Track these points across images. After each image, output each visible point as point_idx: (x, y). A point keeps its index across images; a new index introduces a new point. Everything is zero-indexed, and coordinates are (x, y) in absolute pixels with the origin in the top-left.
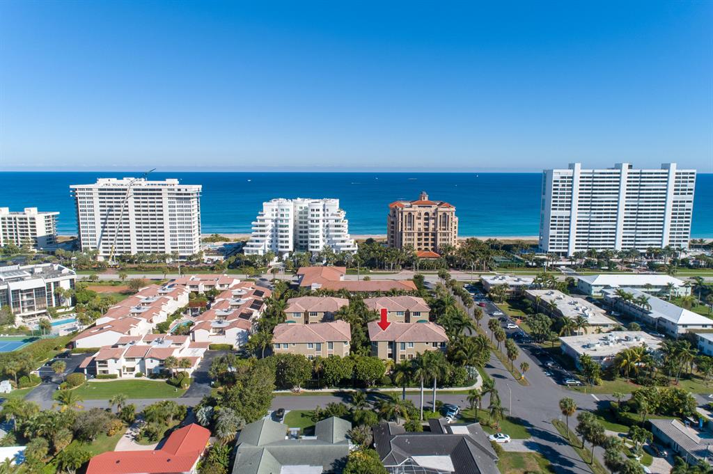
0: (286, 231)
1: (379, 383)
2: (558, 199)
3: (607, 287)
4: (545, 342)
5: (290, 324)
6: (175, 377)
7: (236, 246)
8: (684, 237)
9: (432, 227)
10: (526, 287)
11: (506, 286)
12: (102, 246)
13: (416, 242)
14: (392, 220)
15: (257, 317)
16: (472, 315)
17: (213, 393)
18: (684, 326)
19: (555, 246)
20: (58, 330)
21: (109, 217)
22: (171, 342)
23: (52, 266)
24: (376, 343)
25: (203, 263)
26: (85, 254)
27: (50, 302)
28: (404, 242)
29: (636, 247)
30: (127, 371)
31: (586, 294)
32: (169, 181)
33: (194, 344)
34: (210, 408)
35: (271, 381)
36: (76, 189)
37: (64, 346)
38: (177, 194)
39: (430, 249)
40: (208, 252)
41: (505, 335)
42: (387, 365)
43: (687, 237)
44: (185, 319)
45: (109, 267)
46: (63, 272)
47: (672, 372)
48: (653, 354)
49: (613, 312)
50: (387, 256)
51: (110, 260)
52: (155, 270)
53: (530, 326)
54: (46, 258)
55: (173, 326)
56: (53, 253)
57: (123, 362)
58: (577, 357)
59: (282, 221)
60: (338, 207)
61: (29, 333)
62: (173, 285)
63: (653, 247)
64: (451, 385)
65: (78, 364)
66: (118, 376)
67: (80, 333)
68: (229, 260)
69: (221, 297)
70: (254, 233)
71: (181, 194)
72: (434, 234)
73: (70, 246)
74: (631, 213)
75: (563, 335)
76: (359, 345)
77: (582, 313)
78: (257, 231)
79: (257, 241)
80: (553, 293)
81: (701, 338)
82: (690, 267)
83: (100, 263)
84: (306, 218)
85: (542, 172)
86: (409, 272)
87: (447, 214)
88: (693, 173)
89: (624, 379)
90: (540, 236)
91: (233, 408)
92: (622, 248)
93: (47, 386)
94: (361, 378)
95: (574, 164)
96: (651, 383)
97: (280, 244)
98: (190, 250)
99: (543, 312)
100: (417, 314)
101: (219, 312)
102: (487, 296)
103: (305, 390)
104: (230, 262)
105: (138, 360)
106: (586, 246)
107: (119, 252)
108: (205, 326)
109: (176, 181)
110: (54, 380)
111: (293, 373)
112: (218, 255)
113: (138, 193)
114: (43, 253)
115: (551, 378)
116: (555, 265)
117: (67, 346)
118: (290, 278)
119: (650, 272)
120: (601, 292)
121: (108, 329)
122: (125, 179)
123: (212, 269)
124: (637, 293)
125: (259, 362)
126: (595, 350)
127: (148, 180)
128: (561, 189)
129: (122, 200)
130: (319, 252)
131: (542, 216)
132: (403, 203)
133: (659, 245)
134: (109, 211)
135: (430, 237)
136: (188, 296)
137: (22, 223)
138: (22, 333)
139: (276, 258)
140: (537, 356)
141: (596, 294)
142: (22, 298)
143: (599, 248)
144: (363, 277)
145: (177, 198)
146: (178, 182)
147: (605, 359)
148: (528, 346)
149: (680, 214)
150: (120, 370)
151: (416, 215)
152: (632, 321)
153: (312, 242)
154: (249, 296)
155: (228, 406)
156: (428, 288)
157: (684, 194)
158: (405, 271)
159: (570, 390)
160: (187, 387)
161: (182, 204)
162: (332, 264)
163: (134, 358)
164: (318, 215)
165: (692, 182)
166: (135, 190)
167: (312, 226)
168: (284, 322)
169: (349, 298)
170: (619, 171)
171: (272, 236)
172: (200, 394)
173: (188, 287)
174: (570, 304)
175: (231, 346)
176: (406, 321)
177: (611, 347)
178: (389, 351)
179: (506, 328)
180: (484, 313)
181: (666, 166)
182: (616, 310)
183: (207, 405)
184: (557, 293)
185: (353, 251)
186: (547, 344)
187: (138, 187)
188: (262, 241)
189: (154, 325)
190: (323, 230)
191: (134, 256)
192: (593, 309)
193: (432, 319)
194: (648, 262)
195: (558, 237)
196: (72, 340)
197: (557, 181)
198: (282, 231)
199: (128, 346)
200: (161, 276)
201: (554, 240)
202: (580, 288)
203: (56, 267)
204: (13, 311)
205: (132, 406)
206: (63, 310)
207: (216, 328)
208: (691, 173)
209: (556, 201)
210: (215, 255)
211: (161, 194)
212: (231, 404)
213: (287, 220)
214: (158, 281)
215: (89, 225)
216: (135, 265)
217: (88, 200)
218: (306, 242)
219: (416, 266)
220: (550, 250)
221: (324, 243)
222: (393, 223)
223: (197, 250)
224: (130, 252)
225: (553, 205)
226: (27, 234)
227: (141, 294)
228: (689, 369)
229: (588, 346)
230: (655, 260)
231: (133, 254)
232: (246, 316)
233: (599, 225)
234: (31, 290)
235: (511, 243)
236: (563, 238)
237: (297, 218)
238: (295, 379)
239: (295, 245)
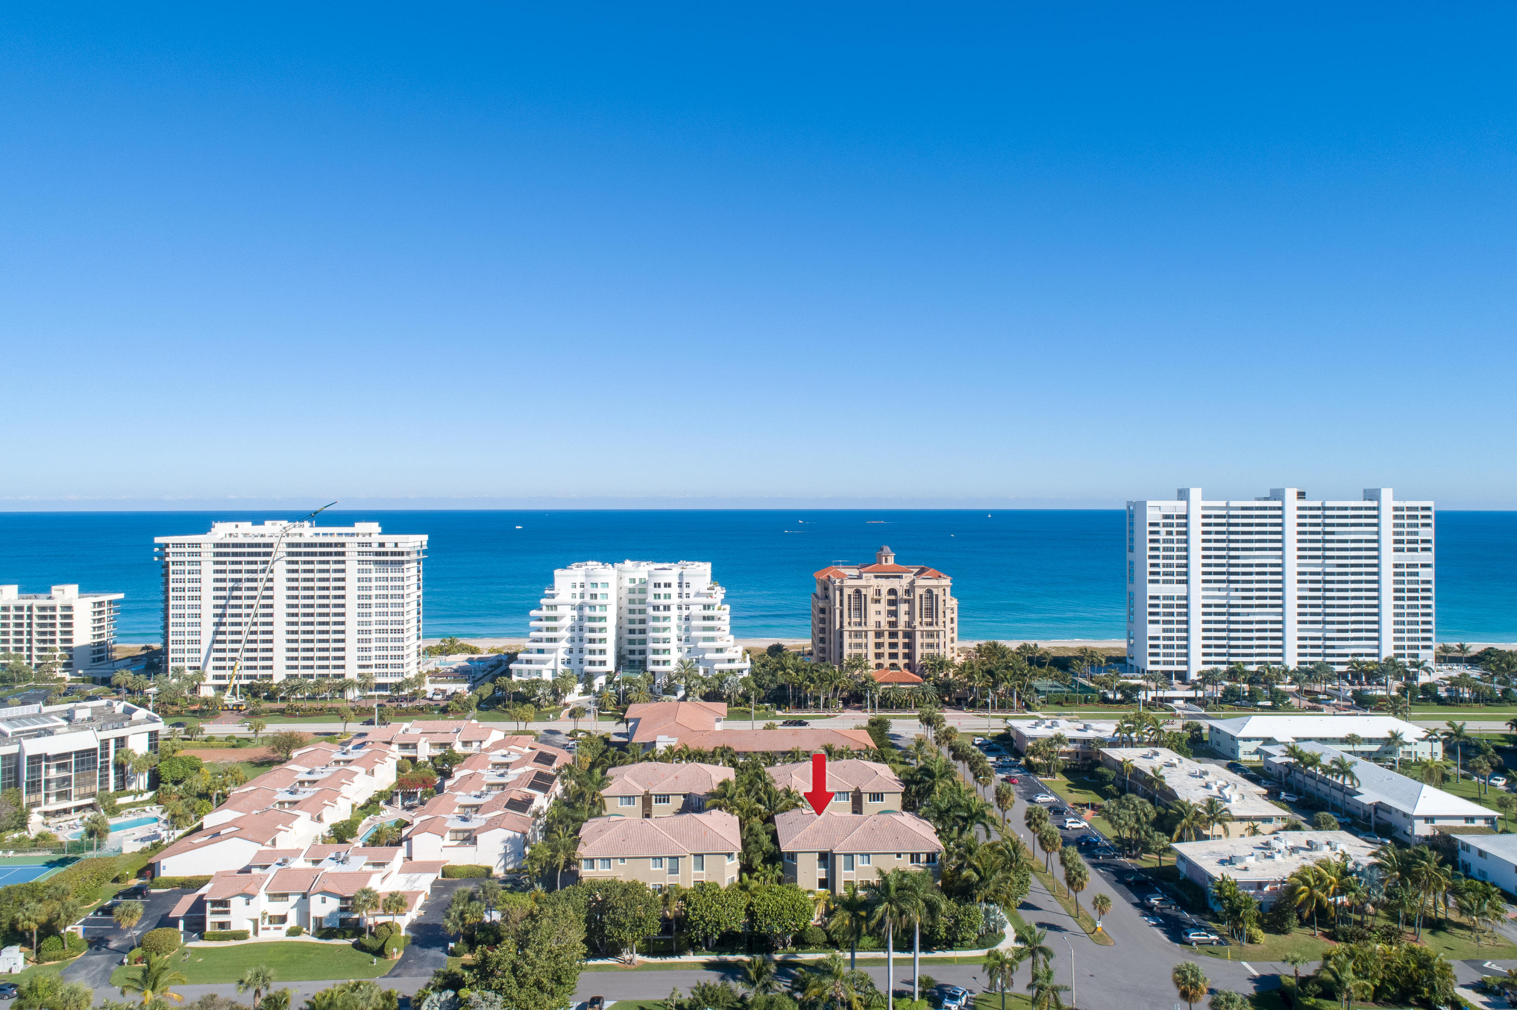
0: (601, 630)
1: (801, 942)
2: (1161, 561)
3: (1269, 741)
4: (1144, 856)
5: (613, 818)
6: (372, 934)
7: (493, 663)
8: (1424, 639)
9: (903, 618)
10: (1102, 742)
11: (1059, 739)
12: (211, 663)
13: (872, 651)
14: (821, 605)
15: (542, 808)
16: (991, 800)
17: (453, 965)
18: (1429, 819)
19: (1161, 659)
20: (120, 841)
21: (232, 602)
22: (365, 859)
23: (110, 705)
24: (792, 856)
25: (425, 698)
26: (175, 681)
27: (104, 780)
28: (847, 651)
29: (1328, 659)
30: (270, 922)
31: (1225, 757)
32: (360, 527)
33: (411, 865)
34: (450, 994)
35: (577, 935)
36: (167, 545)
37: (135, 873)
38: (378, 554)
39: (902, 667)
40: (435, 675)
41: (1059, 840)
42: (816, 902)
43: (1429, 639)
44: (390, 814)
45: (226, 708)
46: (135, 716)
47: (1407, 915)
48: (1362, 873)
49: (1283, 794)
50: (812, 680)
51: (229, 693)
52: (323, 714)
53: (1111, 821)
54: (90, 692)
55: (366, 827)
56: (106, 681)
57: (263, 904)
58: (1210, 884)
59: (592, 607)
60: (708, 578)
61: (59, 847)
62: (363, 744)
63: (1360, 659)
64: (950, 944)
65: (167, 911)
66: (251, 934)
67: (167, 846)
68: (479, 690)
69: (467, 767)
70: (534, 634)
71: (385, 554)
72: (909, 635)
73: (142, 666)
74: (1311, 590)
75: (1180, 839)
76: (757, 861)
77: (1217, 794)
78: (539, 630)
79: (541, 651)
80: (1156, 754)
81: (1462, 843)
82: (1440, 701)
83: (206, 701)
84: (642, 601)
85: (1124, 508)
86: (859, 713)
87: (935, 591)
88: (1428, 509)
89: (1308, 930)
90: (1129, 637)
91: (499, 991)
92: (1300, 663)
93: (101, 959)
94: (764, 930)
95: (1188, 490)
96: (1363, 938)
97: (588, 657)
98: (397, 670)
99: (1137, 794)
100: (877, 796)
101: (463, 798)
102: (1022, 761)
103: (646, 959)
104: (481, 696)
105: (294, 899)
106: (1224, 659)
107: (248, 677)
108: (433, 827)
109: (375, 527)
110: (113, 945)
111: (622, 920)
112: (456, 681)
113: (296, 551)
114: (84, 681)
115: (1157, 931)
116: (1161, 699)
117: (140, 874)
118: (610, 728)
119: (1359, 713)
120: (1257, 752)
121: (230, 836)
122: (267, 523)
123: (444, 711)
124: (1329, 755)
125: (552, 897)
126: (1246, 869)
127: (318, 525)
128: (1165, 541)
129: (261, 567)
130: (668, 674)
131: (1131, 596)
132: (843, 571)
133: (1373, 655)
134: (233, 589)
135: (901, 640)
136: (395, 767)
137: (44, 617)
138: (44, 848)
139: (579, 688)
140: (1128, 885)
141: (1248, 758)
142: (47, 773)
143: (1251, 663)
144: (760, 724)
145: (376, 562)
146: (380, 530)
147: (1267, 889)
148: (1108, 865)
149: (1410, 590)
150: (255, 922)
151: (870, 593)
152: (1322, 810)
153: (656, 652)
154: (526, 764)
155: (489, 987)
156: (899, 747)
157: (1415, 550)
158: (849, 713)
159: (1199, 954)
160: (397, 954)
161: (385, 575)
162: (697, 697)
163: (286, 895)
164: (668, 596)
165: (1428, 525)
166: (290, 545)
167: (656, 619)
168: (599, 815)
169: (735, 765)
170: (1278, 504)
171: (572, 640)
172: (424, 970)
173: (395, 747)
174: (1193, 775)
175: (489, 870)
176: (854, 812)
177: (1279, 864)
178: (821, 873)
179: (1062, 827)
180: (1015, 797)
181: (1372, 495)
182: (1289, 789)
183: (443, 988)
184: (1166, 755)
185: (741, 671)
186: (1149, 861)
187: (297, 540)
188: (551, 651)
189: (324, 829)
190: (679, 627)
191: (279, 684)
192: (1238, 786)
193: (909, 806)
194: (1354, 691)
195: (1164, 638)
196: (153, 860)
197: (1157, 524)
198: (592, 630)
199: (273, 870)
200: (336, 727)
201: (1157, 646)
202: (1214, 745)
203: (119, 707)
204: (25, 800)
205: (284, 994)
206: (129, 799)
207: (457, 831)
208: (1423, 509)
209: (1157, 565)
210: (449, 682)
211: (343, 554)
212: (495, 982)
213: (604, 607)
214: (330, 736)
215: (187, 620)
216: (279, 705)
217: (191, 568)
218: (643, 652)
219: (873, 702)
220: (1150, 667)
221: (680, 655)
222: (823, 611)
223: (411, 672)
224: (271, 677)
225: (1152, 573)
226: (53, 641)
227: (297, 761)
228: (1441, 908)
229: (1231, 861)
230: (1368, 687)
231: (277, 680)
232: (521, 805)
233: (1248, 614)
234: (67, 755)
235: (1071, 654)
236: (1175, 642)
237: (625, 602)
238: (627, 935)
239: (621, 660)
